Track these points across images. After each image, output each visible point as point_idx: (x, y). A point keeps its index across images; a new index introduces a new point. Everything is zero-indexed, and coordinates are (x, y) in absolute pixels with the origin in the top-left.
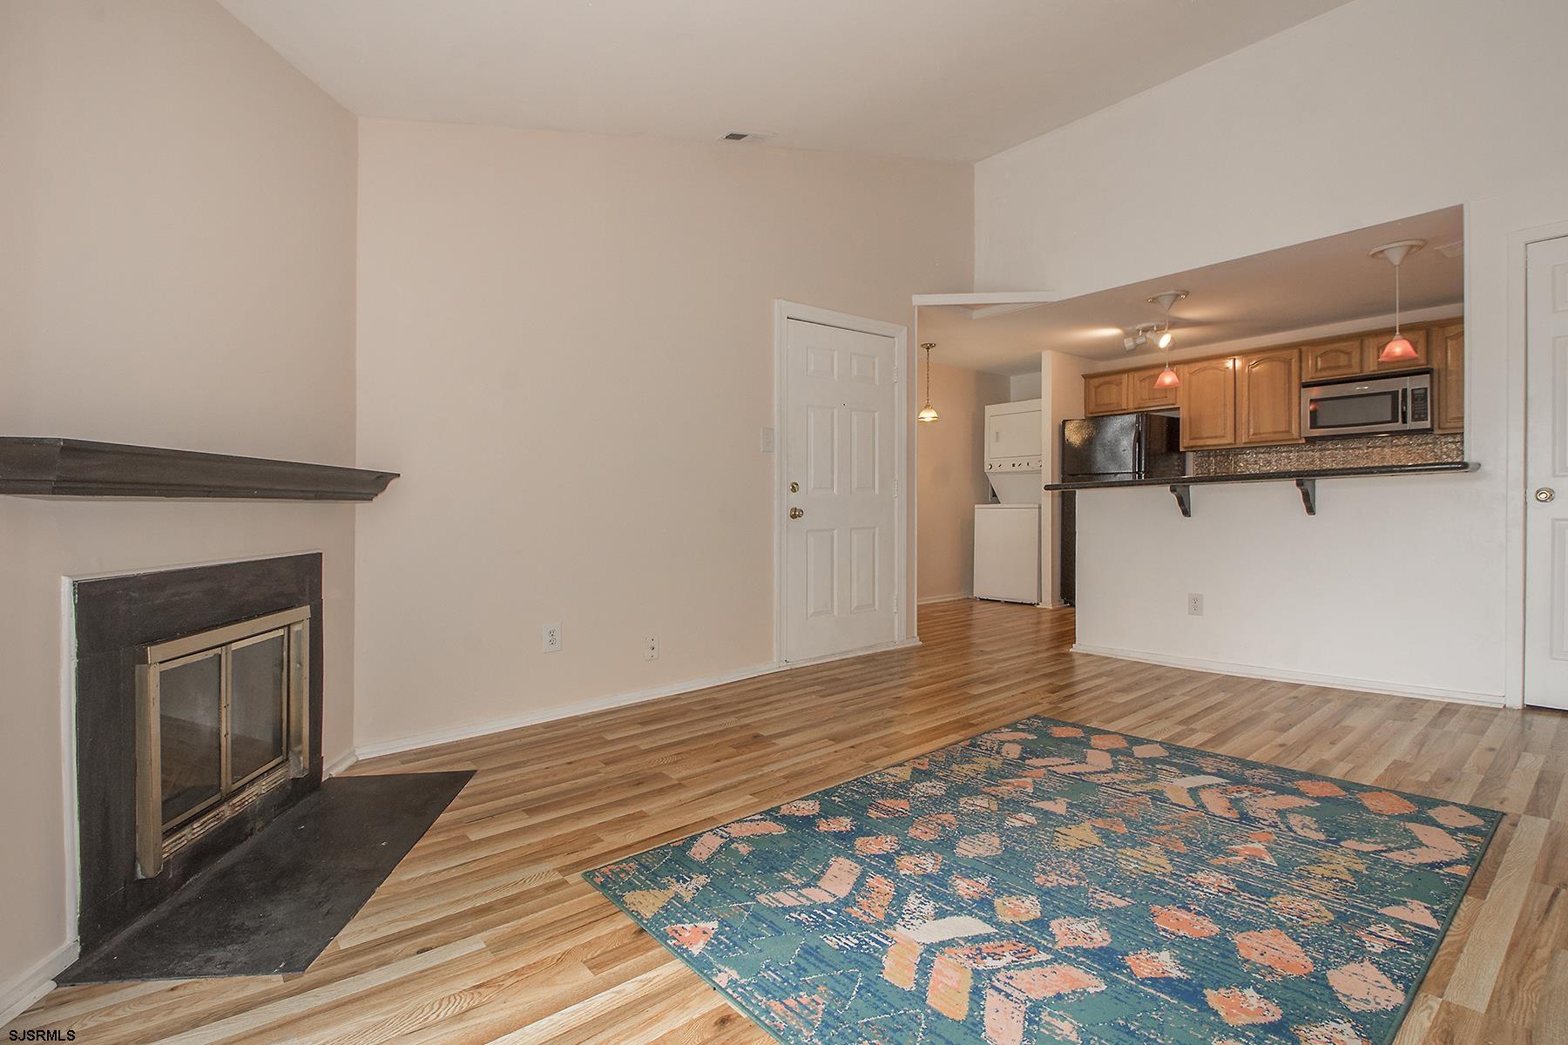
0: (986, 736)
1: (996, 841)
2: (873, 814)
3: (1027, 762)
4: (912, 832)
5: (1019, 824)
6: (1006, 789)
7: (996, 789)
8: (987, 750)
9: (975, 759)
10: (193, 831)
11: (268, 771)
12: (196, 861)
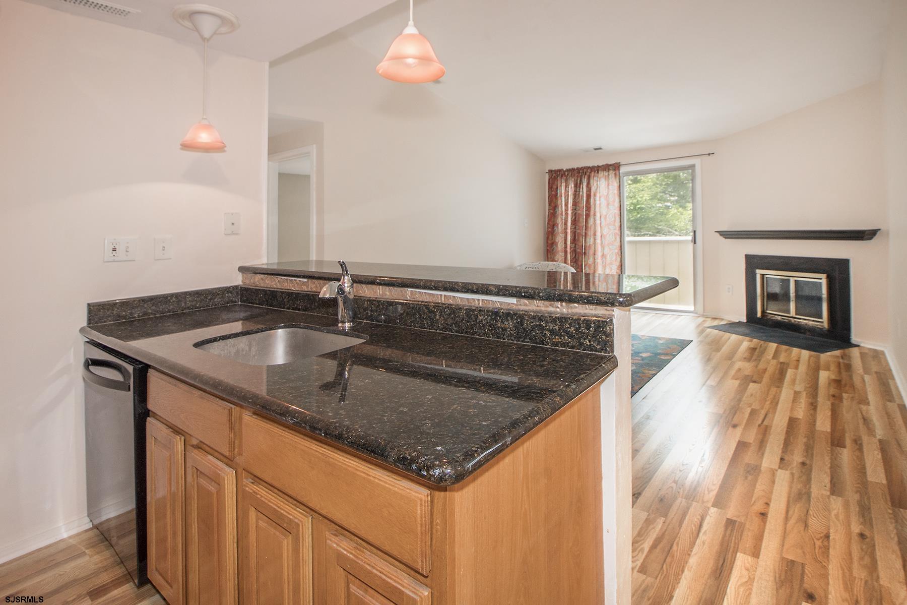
10: (779, 318)
11: (813, 321)
12: (779, 325)
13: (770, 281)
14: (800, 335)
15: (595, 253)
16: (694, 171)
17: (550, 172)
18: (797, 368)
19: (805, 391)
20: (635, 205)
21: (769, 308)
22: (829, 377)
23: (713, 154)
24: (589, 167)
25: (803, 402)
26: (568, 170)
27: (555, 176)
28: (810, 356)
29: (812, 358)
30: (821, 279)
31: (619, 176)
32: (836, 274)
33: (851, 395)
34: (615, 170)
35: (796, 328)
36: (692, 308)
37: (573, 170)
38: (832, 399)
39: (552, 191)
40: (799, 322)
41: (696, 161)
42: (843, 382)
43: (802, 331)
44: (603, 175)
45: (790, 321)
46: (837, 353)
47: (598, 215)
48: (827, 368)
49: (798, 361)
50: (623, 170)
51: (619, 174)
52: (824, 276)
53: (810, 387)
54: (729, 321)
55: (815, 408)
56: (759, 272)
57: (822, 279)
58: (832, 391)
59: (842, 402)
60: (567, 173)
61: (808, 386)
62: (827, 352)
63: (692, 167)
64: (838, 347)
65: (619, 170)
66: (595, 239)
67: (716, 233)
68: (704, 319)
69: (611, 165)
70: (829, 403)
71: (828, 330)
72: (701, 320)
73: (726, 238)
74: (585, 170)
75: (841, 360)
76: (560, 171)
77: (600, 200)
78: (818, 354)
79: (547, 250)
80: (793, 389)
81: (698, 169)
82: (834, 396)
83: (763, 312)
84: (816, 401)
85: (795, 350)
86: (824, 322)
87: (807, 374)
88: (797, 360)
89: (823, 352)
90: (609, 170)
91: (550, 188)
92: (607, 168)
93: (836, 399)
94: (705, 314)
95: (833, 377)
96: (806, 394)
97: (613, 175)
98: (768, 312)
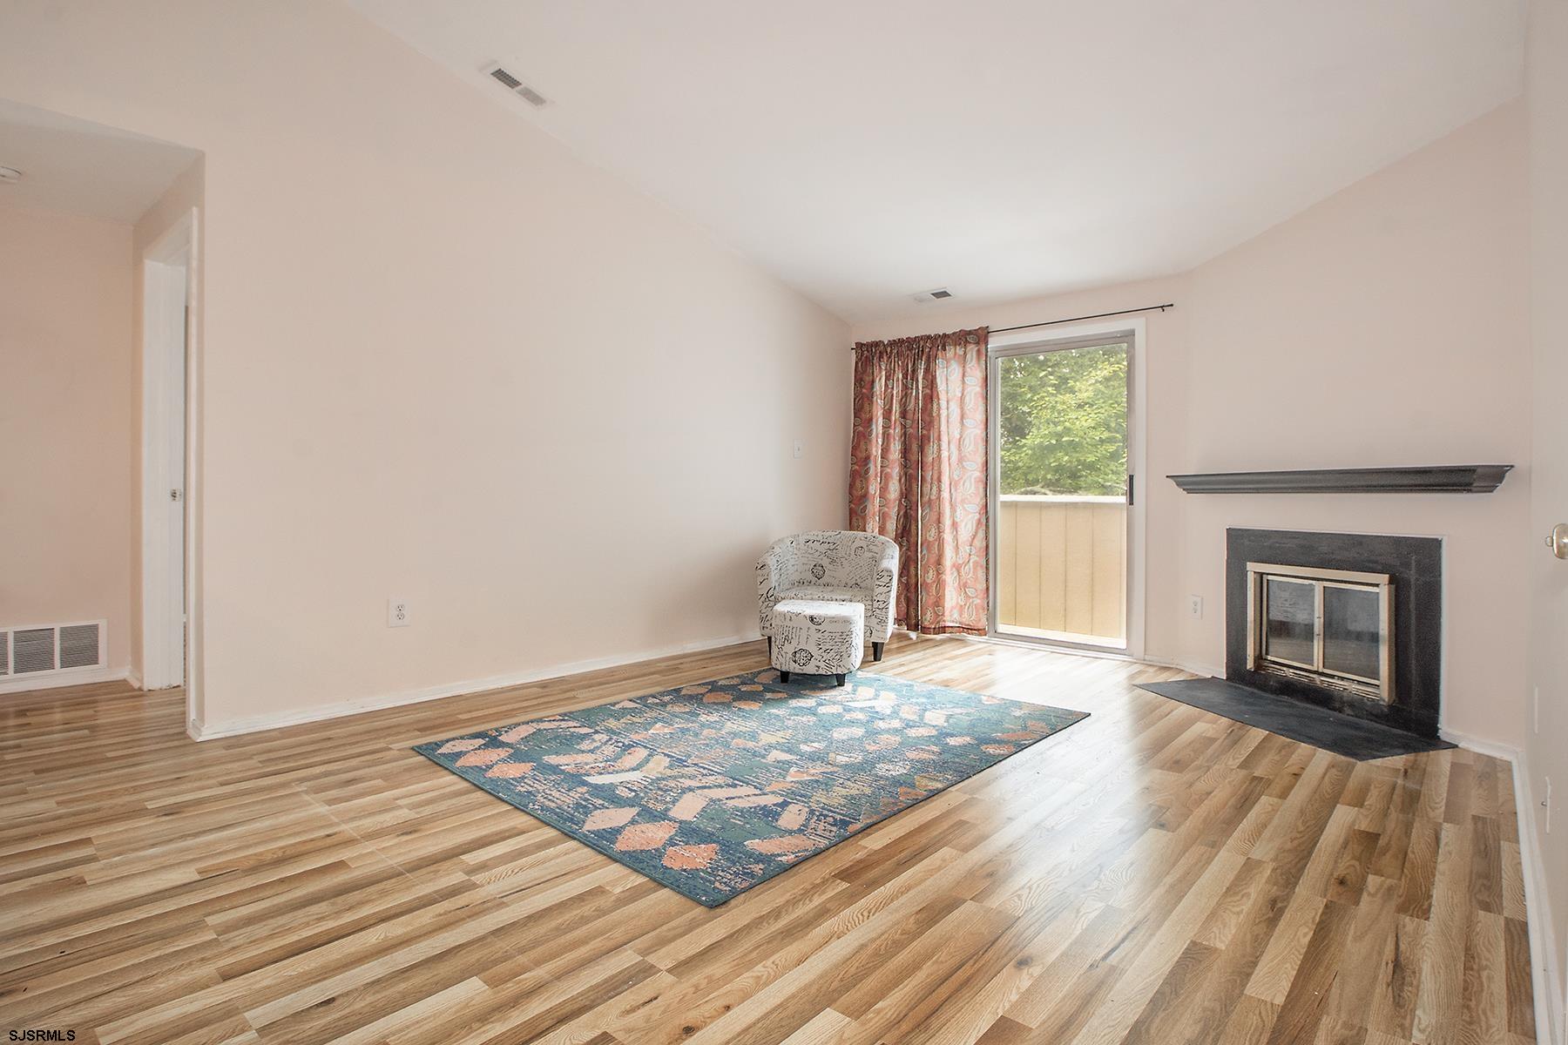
0: (823, 843)
1: (835, 735)
2: (935, 749)
3: (780, 800)
4: (898, 739)
5: (815, 745)
6: (817, 770)
7: (826, 770)
8: (825, 816)
9: (843, 801)
10: (1290, 673)
11: (1359, 682)
12: (1288, 689)
13: (1273, 588)
14: (1331, 712)
15: (939, 519)
16: (1132, 345)
17: (860, 346)
18: (1284, 795)
19: (1272, 860)
20: (1059, 436)
21: (1271, 649)
22: (1353, 823)
23: (1172, 305)
24: (929, 337)
25: (1253, 896)
26: (893, 343)
27: (868, 354)
28: (1332, 766)
29: (1334, 770)
30: (1377, 585)
31: (986, 356)
32: (1412, 575)
33: (1389, 882)
34: (978, 343)
35: (1321, 698)
36: (1121, 643)
37: (901, 341)
38: (1333, 889)
39: (861, 387)
40: (1330, 684)
41: (1136, 323)
42: (1382, 842)
43: (1337, 705)
44: (955, 353)
45: (1312, 680)
46: (1399, 761)
47: (944, 438)
48: (1359, 801)
49: (1297, 776)
50: (994, 343)
51: (987, 351)
52: (1383, 579)
53: (1289, 850)
54: (1192, 675)
55: (1272, 922)
56: (1252, 567)
57: (1380, 589)
58: (1345, 866)
59: (1357, 903)
60: (889, 349)
61: (1289, 846)
62: (1374, 757)
63: (1129, 336)
64: (1407, 748)
65: (987, 344)
66: (940, 490)
67: (1169, 480)
68: (1142, 668)
69: (970, 333)
70: (1320, 903)
71: (1390, 707)
72: (1136, 668)
73: (1189, 491)
74: (922, 343)
75: (1400, 781)
76: (877, 344)
77: (948, 409)
78: (1354, 760)
79: (851, 509)
80: (1244, 854)
81: (1140, 339)
82: (1342, 882)
83: (1259, 658)
84: (1287, 899)
85: (1304, 748)
86: (1381, 689)
87: (1302, 812)
88: (1295, 774)
89: (1362, 758)
90: (967, 342)
91: (859, 381)
92: (963, 338)
93: (1347, 887)
94: (1146, 657)
95: (1364, 825)
96: (1274, 870)
97: (974, 354)
98: (1269, 658)
